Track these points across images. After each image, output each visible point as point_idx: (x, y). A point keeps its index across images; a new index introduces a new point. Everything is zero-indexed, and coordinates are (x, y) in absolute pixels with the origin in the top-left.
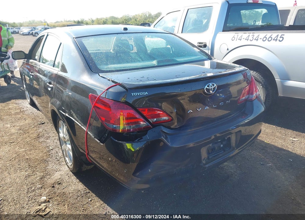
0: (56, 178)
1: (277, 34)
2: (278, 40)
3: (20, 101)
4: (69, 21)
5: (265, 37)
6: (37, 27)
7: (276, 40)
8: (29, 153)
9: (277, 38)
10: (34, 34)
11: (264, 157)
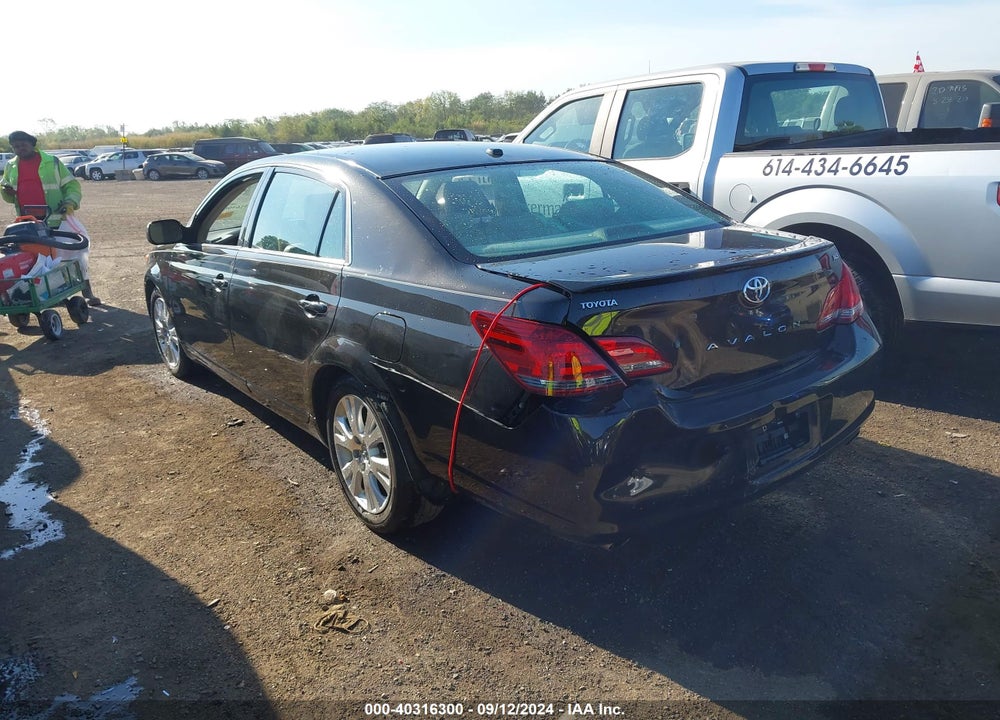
0: (340, 550)
1: (888, 155)
2: (893, 171)
3: (143, 369)
4: (192, 128)
5: (856, 163)
6: (93, 151)
7: (888, 171)
8: (235, 496)
9: (889, 167)
10: (88, 173)
11: (883, 479)
